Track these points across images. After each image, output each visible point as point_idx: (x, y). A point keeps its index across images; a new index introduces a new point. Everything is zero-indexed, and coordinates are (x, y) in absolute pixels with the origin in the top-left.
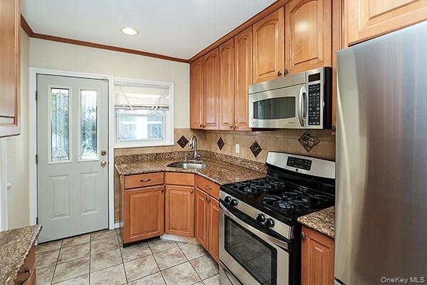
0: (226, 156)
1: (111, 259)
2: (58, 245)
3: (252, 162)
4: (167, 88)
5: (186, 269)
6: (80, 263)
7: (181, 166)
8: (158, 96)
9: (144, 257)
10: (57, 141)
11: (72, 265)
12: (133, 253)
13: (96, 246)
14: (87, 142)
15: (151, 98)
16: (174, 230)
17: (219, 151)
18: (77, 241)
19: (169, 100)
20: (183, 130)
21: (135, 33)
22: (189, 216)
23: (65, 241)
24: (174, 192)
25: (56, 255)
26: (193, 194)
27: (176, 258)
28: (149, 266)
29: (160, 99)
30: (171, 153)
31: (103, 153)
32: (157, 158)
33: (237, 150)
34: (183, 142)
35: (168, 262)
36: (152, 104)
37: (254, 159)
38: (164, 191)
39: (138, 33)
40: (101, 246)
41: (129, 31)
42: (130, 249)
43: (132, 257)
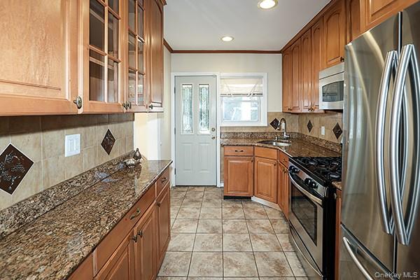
0: (313, 138)
1: (215, 204)
2: (186, 189)
3: (334, 144)
4: (261, 77)
5: (265, 223)
6: (196, 201)
7: (272, 144)
8: (254, 85)
9: (236, 208)
10: (186, 120)
11: (192, 201)
12: (230, 204)
13: (207, 194)
14: (203, 121)
15: (248, 87)
16: (260, 195)
17: (309, 134)
18: (196, 189)
19: (263, 87)
20: (276, 113)
21: (231, 39)
22: (273, 185)
23: (190, 188)
24: (262, 163)
25: (184, 194)
26: (276, 167)
27: (259, 215)
28: (239, 214)
29: (255, 87)
30: (265, 133)
31: (213, 130)
32: (252, 136)
33: (323, 133)
34: (275, 124)
35: (252, 215)
36: (249, 92)
37: (336, 141)
38: (253, 161)
39: (233, 39)
40: (210, 195)
41: (227, 39)
42: (228, 201)
43: (228, 206)
